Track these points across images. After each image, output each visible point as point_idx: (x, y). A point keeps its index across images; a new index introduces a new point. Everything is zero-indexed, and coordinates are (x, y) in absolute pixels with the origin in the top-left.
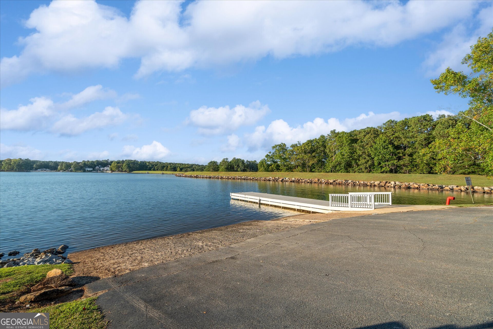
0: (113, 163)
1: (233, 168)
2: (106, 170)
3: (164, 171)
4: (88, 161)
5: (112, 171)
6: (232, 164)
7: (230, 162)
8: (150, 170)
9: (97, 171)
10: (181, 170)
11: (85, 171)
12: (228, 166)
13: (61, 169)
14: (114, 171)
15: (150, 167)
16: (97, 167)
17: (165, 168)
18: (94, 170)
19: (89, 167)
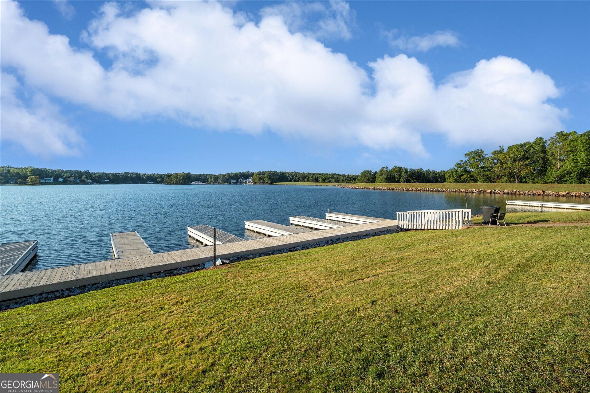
0: (255, 175)
1: (394, 178)
2: (249, 182)
3: (305, 182)
4: (232, 173)
5: (255, 182)
6: (393, 174)
7: (390, 171)
8: (290, 181)
9: (241, 183)
10: (324, 181)
11: (230, 183)
12: (388, 175)
13: (211, 182)
14: (256, 183)
15: (290, 178)
16: (240, 179)
17: (306, 179)
18: (238, 182)
19: (234, 179)
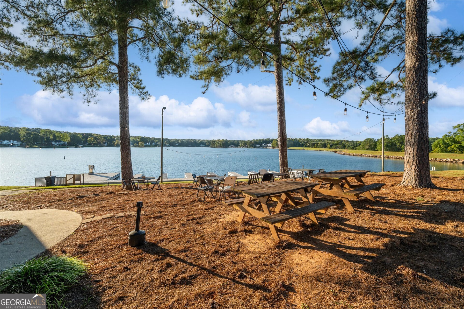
0: (274, 141)
2: (269, 147)
3: (314, 147)
4: (257, 140)
5: (273, 147)
6: (394, 141)
7: (391, 139)
8: (302, 146)
9: (263, 147)
10: (331, 146)
11: (255, 147)
12: (389, 143)
13: (242, 146)
14: (274, 147)
15: (302, 144)
16: (263, 144)
17: (316, 145)
18: (261, 146)
19: (258, 144)
